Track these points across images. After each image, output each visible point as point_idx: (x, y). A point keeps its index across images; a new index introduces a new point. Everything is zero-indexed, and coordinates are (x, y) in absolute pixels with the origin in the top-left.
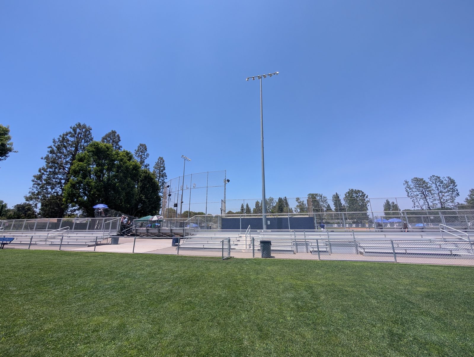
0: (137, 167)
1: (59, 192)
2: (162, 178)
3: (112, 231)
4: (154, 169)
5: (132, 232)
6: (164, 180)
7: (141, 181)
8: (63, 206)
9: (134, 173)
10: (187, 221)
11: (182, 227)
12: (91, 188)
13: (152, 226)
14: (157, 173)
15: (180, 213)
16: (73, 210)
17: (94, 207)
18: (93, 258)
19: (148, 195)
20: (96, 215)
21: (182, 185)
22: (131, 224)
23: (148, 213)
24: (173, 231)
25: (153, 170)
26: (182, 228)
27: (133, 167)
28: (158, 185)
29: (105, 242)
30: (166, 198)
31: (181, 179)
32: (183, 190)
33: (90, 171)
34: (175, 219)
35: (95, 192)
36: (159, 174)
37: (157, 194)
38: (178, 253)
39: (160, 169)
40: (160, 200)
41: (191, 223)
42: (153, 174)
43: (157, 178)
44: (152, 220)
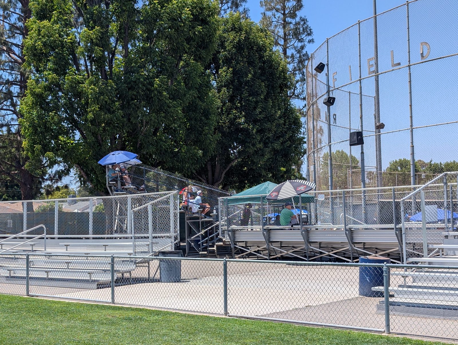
0: (206, 12)
1: (12, 123)
2: (294, 42)
3: (156, 237)
4: (263, 10)
5: (220, 240)
6: (302, 48)
7: (228, 61)
8: (27, 164)
9: (199, 32)
10: (410, 198)
11: (391, 222)
12: (87, 103)
13: (282, 219)
14: (276, 26)
15: (374, 170)
16: (55, 174)
17: (102, 162)
18: (104, 328)
19: (255, 108)
20: (110, 187)
21: (373, 55)
22: (215, 211)
23: (263, 173)
24: (358, 238)
25: (261, 17)
26: (392, 226)
27: (192, 14)
28: (284, 71)
29: (141, 272)
30: (316, 116)
31: (368, 29)
32: (377, 76)
33: (74, 45)
34: (360, 192)
35: (97, 116)
36: (284, 27)
37: (286, 100)
38: (388, 325)
39: (284, 8)
40: (297, 124)
41: (427, 203)
42: (262, 31)
43: (277, 44)
44: (281, 197)
